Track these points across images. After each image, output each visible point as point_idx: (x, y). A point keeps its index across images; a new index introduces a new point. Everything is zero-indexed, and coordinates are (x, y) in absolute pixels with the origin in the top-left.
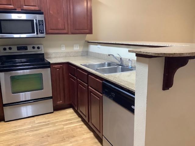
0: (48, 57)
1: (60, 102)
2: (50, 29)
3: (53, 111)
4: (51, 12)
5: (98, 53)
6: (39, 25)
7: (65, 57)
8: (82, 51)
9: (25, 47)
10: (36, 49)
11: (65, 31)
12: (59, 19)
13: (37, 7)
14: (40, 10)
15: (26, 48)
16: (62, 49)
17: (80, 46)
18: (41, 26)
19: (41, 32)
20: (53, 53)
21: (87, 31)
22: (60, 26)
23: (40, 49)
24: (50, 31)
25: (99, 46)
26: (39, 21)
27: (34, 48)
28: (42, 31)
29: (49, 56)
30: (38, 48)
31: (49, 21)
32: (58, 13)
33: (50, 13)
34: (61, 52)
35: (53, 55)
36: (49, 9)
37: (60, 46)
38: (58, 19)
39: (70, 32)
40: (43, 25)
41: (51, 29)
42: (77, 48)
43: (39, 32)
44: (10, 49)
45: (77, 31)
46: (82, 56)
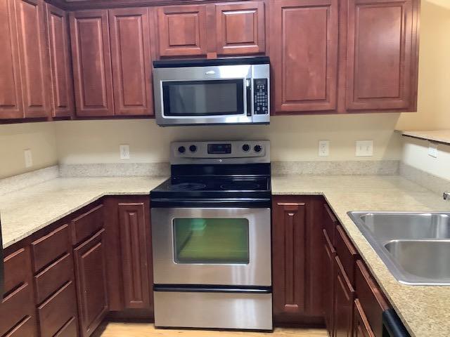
0: (280, 173)
1: (292, 307)
2: (284, 100)
3: (271, 328)
4: (290, 55)
5: (429, 175)
6: (256, 90)
7: (327, 175)
8: (382, 162)
9: (227, 147)
10: (251, 152)
11: (327, 104)
12: (311, 74)
13: (256, 46)
14: (264, 53)
15: (227, 149)
16: (321, 154)
17: (374, 146)
18: (261, 93)
19: (258, 109)
20: (295, 162)
21: (399, 103)
22: (314, 92)
23: (262, 153)
24: (285, 106)
25: (433, 151)
26: (255, 80)
27: (246, 148)
28: (261, 107)
29: (284, 171)
30: (258, 149)
31: (284, 79)
32: (310, 56)
33: (288, 58)
34: (318, 163)
35: (296, 170)
36: (286, 49)
37: (315, 146)
38: (308, 72)
39: (341, 108)
40: (265, 90)
41: (288, 102)
42: (366, 152)
43: (255, 110)
44: (193, 149)
45: (365, 105)
46: (380, 174)
